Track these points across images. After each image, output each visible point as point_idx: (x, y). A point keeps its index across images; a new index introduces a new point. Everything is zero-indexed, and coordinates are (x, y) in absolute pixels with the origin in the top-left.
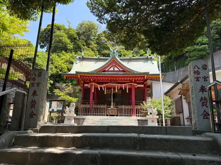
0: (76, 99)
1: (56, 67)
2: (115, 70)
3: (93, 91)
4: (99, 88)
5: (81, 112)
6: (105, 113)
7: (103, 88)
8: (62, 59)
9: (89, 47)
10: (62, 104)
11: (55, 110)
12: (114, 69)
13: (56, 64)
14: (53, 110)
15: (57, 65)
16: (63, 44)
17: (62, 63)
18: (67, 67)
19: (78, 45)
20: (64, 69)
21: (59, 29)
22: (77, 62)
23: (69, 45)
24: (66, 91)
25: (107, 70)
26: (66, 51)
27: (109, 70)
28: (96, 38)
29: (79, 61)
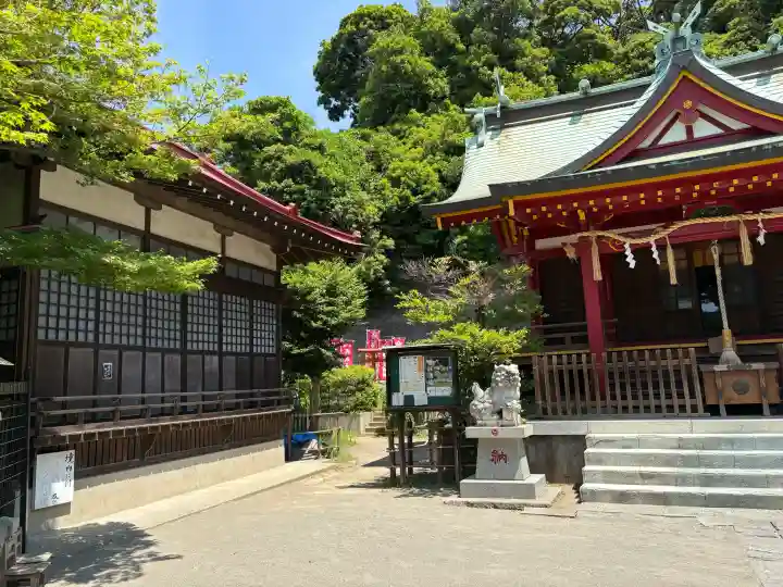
0: (513, 335)
1: (396, 182)
2: (697, 134)
3: (598, 276)
4: (628, 252)
5: (548, 398)
6: (692, 395)
7: (654, 249)
8: (415, 145)
9: (513, 69)
10: (446, 365)
11: (421, 399)
12: (689, 131)
13: (394, 170)
14: (409, 399)
15: (399, 172)
16: (408, 81)
17: (414, 160)
18: (439, 171)
19: (468, 69)
20: (425, 183)
21: (385, 27)
22: (480, 140)
23: (430, 81)
24: (455, 297)
25: (646, 143)
26: (423, 109)
27: (663, 141)
28: (536, 22)
29: (490, 133)
